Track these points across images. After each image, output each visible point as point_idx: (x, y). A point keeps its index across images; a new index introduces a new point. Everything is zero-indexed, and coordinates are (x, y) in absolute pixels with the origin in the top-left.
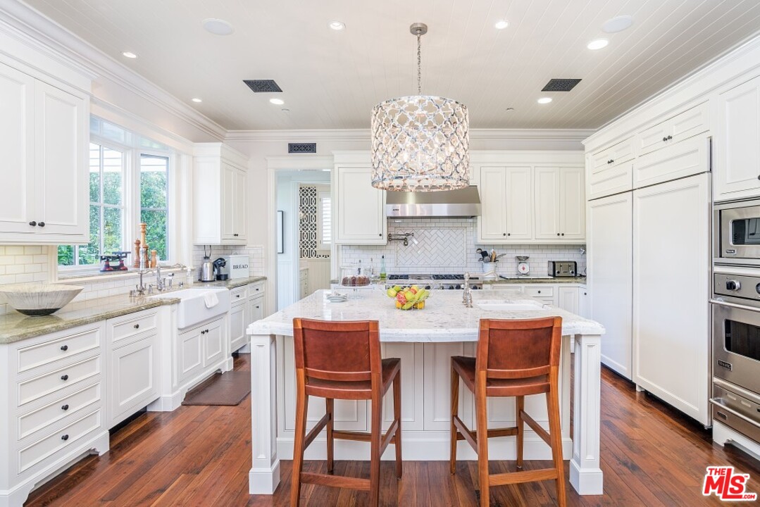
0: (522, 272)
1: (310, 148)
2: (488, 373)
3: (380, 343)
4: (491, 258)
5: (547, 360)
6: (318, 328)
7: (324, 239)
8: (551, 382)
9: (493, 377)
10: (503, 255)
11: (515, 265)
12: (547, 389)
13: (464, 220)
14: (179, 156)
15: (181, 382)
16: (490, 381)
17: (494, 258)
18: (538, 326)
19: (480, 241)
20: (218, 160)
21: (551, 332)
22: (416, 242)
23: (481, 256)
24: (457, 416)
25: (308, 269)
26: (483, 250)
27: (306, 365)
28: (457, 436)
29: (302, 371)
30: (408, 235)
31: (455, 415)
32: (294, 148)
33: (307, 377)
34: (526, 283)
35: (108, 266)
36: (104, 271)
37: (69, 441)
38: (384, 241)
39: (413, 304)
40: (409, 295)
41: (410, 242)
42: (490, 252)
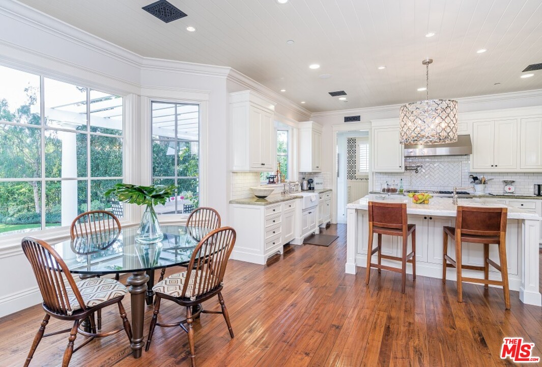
0: (508, 191)
1: (357, 118)
2: (461, 231)
3: (407, 214)
4: (481, 181)
5: (498, 228)
6: (379, 205)
7: (361, 169)
8: (501, 240)
9: (465, 233)
10: (491, 179)
11: (503, 186)
12: (498, 243)
13: (460, 157)
14: (293, 129)
15: (303, 233)
16: (462, 235)
17: (483, 181)
18: (491, 211)
19: (472, 170)
20: (311, 130)
21: (501, 215)
22: (424, 171)
23: (472, 180)
24: (446, 255)
25: (350, 187)
26: (474, 176)
27: (373, 221)
28: (446, 265)
29: (371, 223)
30: (418, 166)
31: (445, 253)
32: (348, 119)
33: (373, 226)
34: (509, 198)
35: (269, 181)
36: (269, 183)
37: (275, 245)
38: (403, 170)
39: (422, 201)
40: (420, 197)
41: (419, 171)
42: (480, 177)
